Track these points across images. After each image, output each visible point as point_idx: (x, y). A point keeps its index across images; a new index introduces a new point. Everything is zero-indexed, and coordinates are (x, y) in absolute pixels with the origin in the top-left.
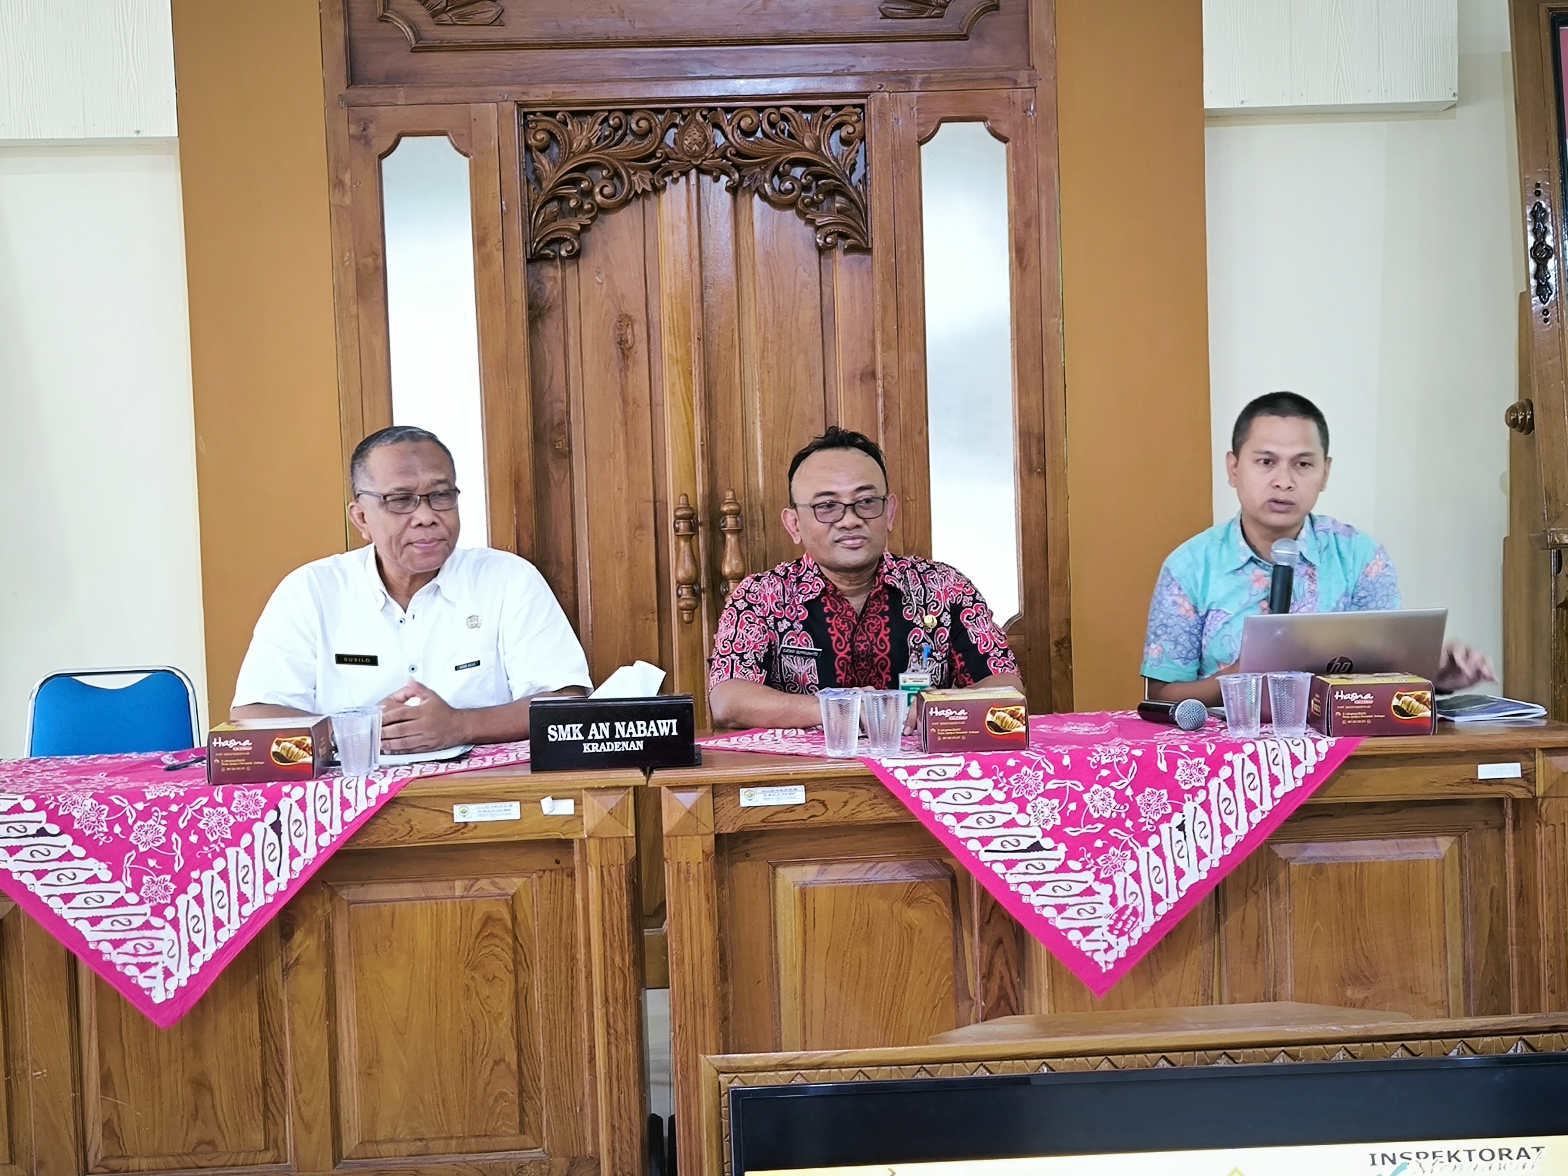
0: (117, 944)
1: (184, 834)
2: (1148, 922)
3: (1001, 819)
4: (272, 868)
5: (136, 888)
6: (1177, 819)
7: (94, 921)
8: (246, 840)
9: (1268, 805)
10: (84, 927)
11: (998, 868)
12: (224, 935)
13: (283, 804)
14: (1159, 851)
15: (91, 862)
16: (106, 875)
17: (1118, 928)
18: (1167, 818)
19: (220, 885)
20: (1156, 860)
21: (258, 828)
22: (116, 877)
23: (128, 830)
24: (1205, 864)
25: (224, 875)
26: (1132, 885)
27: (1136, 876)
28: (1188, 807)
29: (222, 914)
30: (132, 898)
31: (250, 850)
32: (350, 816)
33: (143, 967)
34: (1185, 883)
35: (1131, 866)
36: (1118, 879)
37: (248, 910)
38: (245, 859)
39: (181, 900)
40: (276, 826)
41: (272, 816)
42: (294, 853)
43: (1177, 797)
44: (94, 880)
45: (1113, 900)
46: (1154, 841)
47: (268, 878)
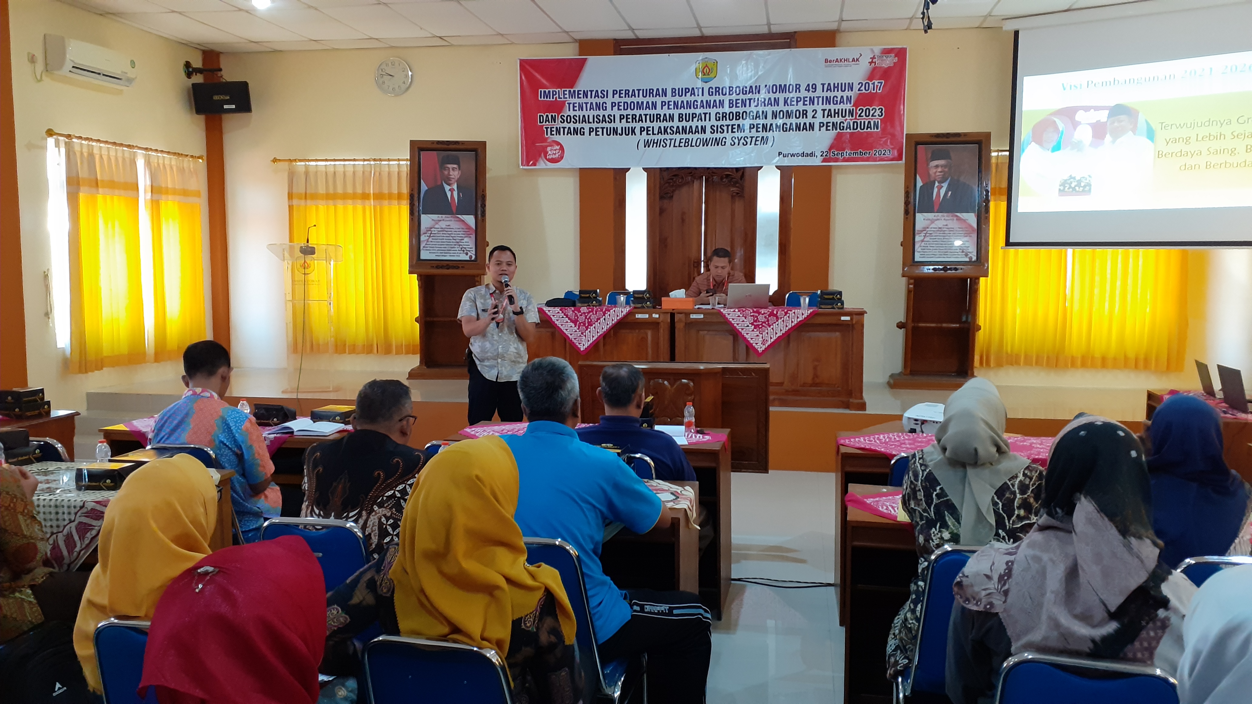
0: (575, 339)
1: (588, 319)
2: (769, 343)
3: (741, 320)
4: (603, 327)
5: (578, 329)
6: (777, 323)
7: (571, 334)
8: (599, 321)
9: (796, 322)
10: (569, 335)
11: (740, 330)
12: (594, 339)
13: (606, 315)
14: (773, 329)
15: (571, 323)
16: (573, 326)
17: (763, 343)
18: (775, 323)
19: (594, 329)
20: (772, 330)
21: (601, 319)
22: (575, 326)
23: (578, 318)
24: (782, 332)
25: (595, 327)
26: (766, 335)
27: (767, 333)
28: (780, 321)
29: (594, 335)
30: (578, 331)
31: (600, 323)
32: (618, 318)
33: (579, 344)
34: (777, 336)
35: (767, 331)
36: (764, 333)
37: (599, 334)
38: (599, 325)
39: (587, 332)
40: (605, 319)
41: (604, 317)
42: (607, 324)
43: (777, 319)
44: (571, 327)
45: (762, 338)
46: (772, 327)
47: (602, 329)
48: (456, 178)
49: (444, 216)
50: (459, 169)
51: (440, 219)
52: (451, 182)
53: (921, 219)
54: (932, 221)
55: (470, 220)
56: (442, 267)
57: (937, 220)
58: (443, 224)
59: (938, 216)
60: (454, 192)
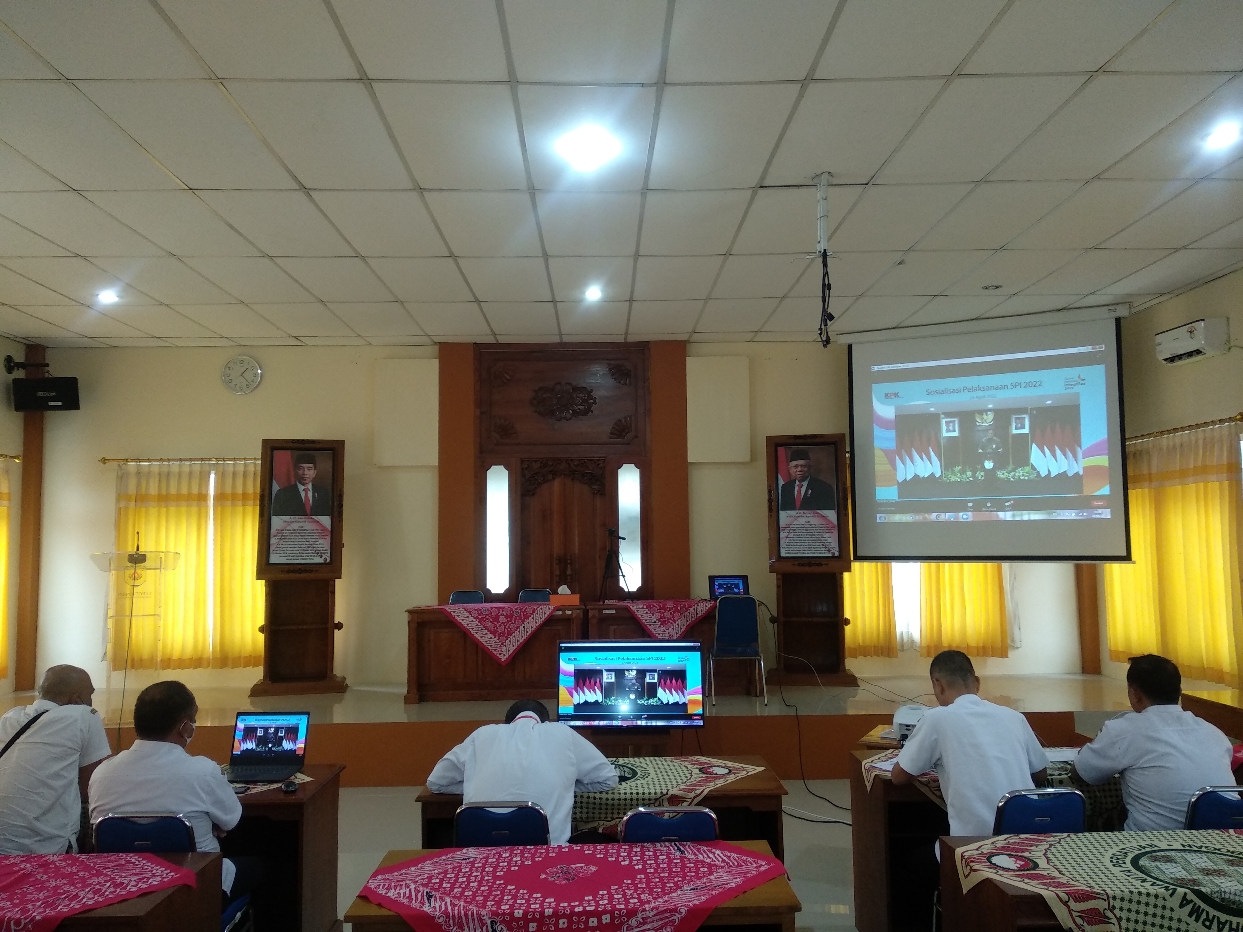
48: (311, 478)
49: (297, 517)
50: (315, 468)
51: (293, 520)
52: (305, 482)
53: (785, 516)
54: (796, 518)
55: (326, 521)
56: (293, 571)
57: (799, 517)
58: (295, 526)
59: (800, 513)
60: (309, 492)
